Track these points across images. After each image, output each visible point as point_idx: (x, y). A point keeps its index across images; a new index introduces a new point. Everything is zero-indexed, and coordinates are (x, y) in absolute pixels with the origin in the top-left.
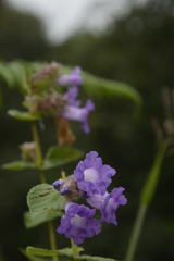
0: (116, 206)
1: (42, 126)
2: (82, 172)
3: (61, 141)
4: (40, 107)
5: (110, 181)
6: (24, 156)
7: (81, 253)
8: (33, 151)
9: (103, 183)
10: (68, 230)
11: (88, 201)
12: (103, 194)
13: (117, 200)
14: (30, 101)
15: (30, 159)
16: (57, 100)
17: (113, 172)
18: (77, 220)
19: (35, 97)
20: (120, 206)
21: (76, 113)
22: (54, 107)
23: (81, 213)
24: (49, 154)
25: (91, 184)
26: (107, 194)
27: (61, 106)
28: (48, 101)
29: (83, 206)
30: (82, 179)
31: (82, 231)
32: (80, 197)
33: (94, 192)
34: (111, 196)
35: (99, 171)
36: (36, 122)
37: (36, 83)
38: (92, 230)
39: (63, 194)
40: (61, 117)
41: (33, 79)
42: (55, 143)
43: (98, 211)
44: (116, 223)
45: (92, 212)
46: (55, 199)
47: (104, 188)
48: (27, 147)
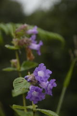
0: (52, 87)
1: (20, 52)
3: (28, 59)
4: (19, 44)
5: (49, 76)
7: (37, 108)
8: (16, 63)
9: (46, 77)
10: (31, 97)
11: (40, 85)
12: (46, 82)
13: (52, 85)
14: (15, 41)
15: (15, 67)
16: (27, 41)
17: (51, 72)
18: (35, 93)
19: (17, 39)
20: (54, 87)
22: (25, 44)
23: (36, 90)
25: (41, 78)
26: (48, 82)
27: (28, 43)
28: (23, 41)
29: (37, 87)
30: (37, 75)
31: (37, 98)
32: (36, 83)
33: (42, 81)
34: (49, 83)
37: (17, 33)
38: (41, 98)
39: (29, 82)
40: (28, 48)
41: (16, 31)
43: (44, 89)
44: (52, 95)
45: (42, 90)
46: (25, 84)
47: (47, 79)
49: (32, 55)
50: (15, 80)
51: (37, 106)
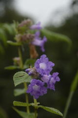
0: (55, 82)
1: (23, 49)
2: (39, 64)
4: (22, 39)
5: (52, 69)
6: (15, 63)
9: (48, 70)
10: (32, 92)
11: (42, 79)
12: (48, 75)
13: (55, 78)
14: (17, 37)
16: (30, 36)
18: (36, 87)
19: (19, 35)
20: (57, 82)
21: (39, 42)
22: (28, 39)
23: (38, 84)
24: (26, 62)
25: (43, 70)
26: (50, 75)
27: (31, 39)
28: (25, 36)
29: (39, 80)
30: (38, 67)
31: (38, 92)
32: (38, 76)
33: (44, 74)
34: (52, 77)
35: (47, 64)
36: (20, 47)
38: (43, 92)
39: (30, 75)
40: (31, 44)
42: (29, 57)
43: (45, 83)
44: (54, 90)
46: (26, 78)
47: (49, 72)
48: (16, 59)
49: (35, 52)
50: (16, 74)
51: (39, 103)
